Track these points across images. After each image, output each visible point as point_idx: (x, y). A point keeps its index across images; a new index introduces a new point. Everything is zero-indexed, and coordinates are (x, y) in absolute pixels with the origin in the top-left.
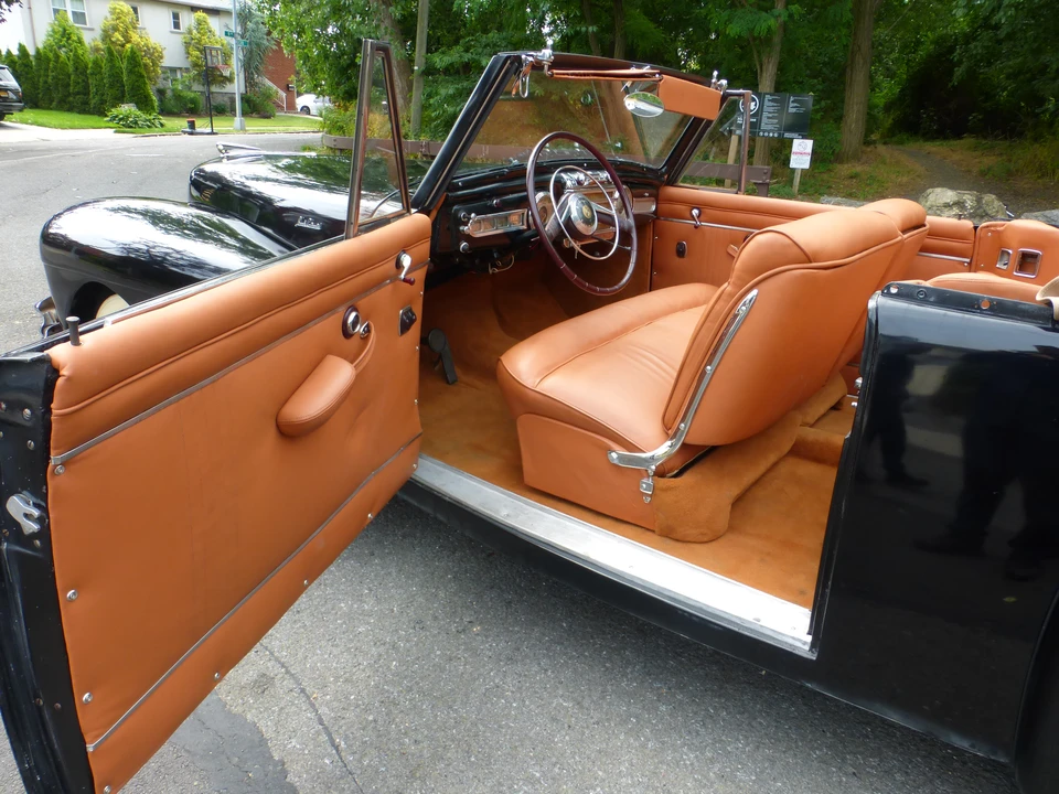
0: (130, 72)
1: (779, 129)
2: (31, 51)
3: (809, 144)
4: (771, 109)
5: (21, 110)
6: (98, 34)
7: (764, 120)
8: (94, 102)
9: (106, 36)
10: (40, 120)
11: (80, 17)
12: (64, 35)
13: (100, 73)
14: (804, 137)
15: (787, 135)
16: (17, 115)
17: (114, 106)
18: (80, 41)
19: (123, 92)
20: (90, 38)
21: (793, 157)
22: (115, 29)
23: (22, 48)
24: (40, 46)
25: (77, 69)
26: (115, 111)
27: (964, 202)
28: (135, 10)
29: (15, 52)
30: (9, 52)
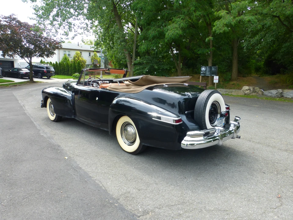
0: (78, 66)
1: (211, 74)
2: (58, 63)
3: (217, 77)
4: (208, 70)
5: (54, 75)
6: (73, 58)
7: (207, 72)
8: (70, 73)
9: (74, 58)
10: (58, 77)
11: (69, 55)
12: (65, 59)
13: (72, 67)
14: (216, 76)
15: (212, 75)
16: (53, 76)
17: (74, 74)
18: (68, 60)
19: (76, 71)
20: (71, 59)
21: (214, 80)
22: (76, 57)
23: (56, 62)
24: (60, 62)
25: (67, 66)
26: (74, 75)
27: (250, 89)
28: (81, 53)
29: (55, 63)
30: (54, 63)
